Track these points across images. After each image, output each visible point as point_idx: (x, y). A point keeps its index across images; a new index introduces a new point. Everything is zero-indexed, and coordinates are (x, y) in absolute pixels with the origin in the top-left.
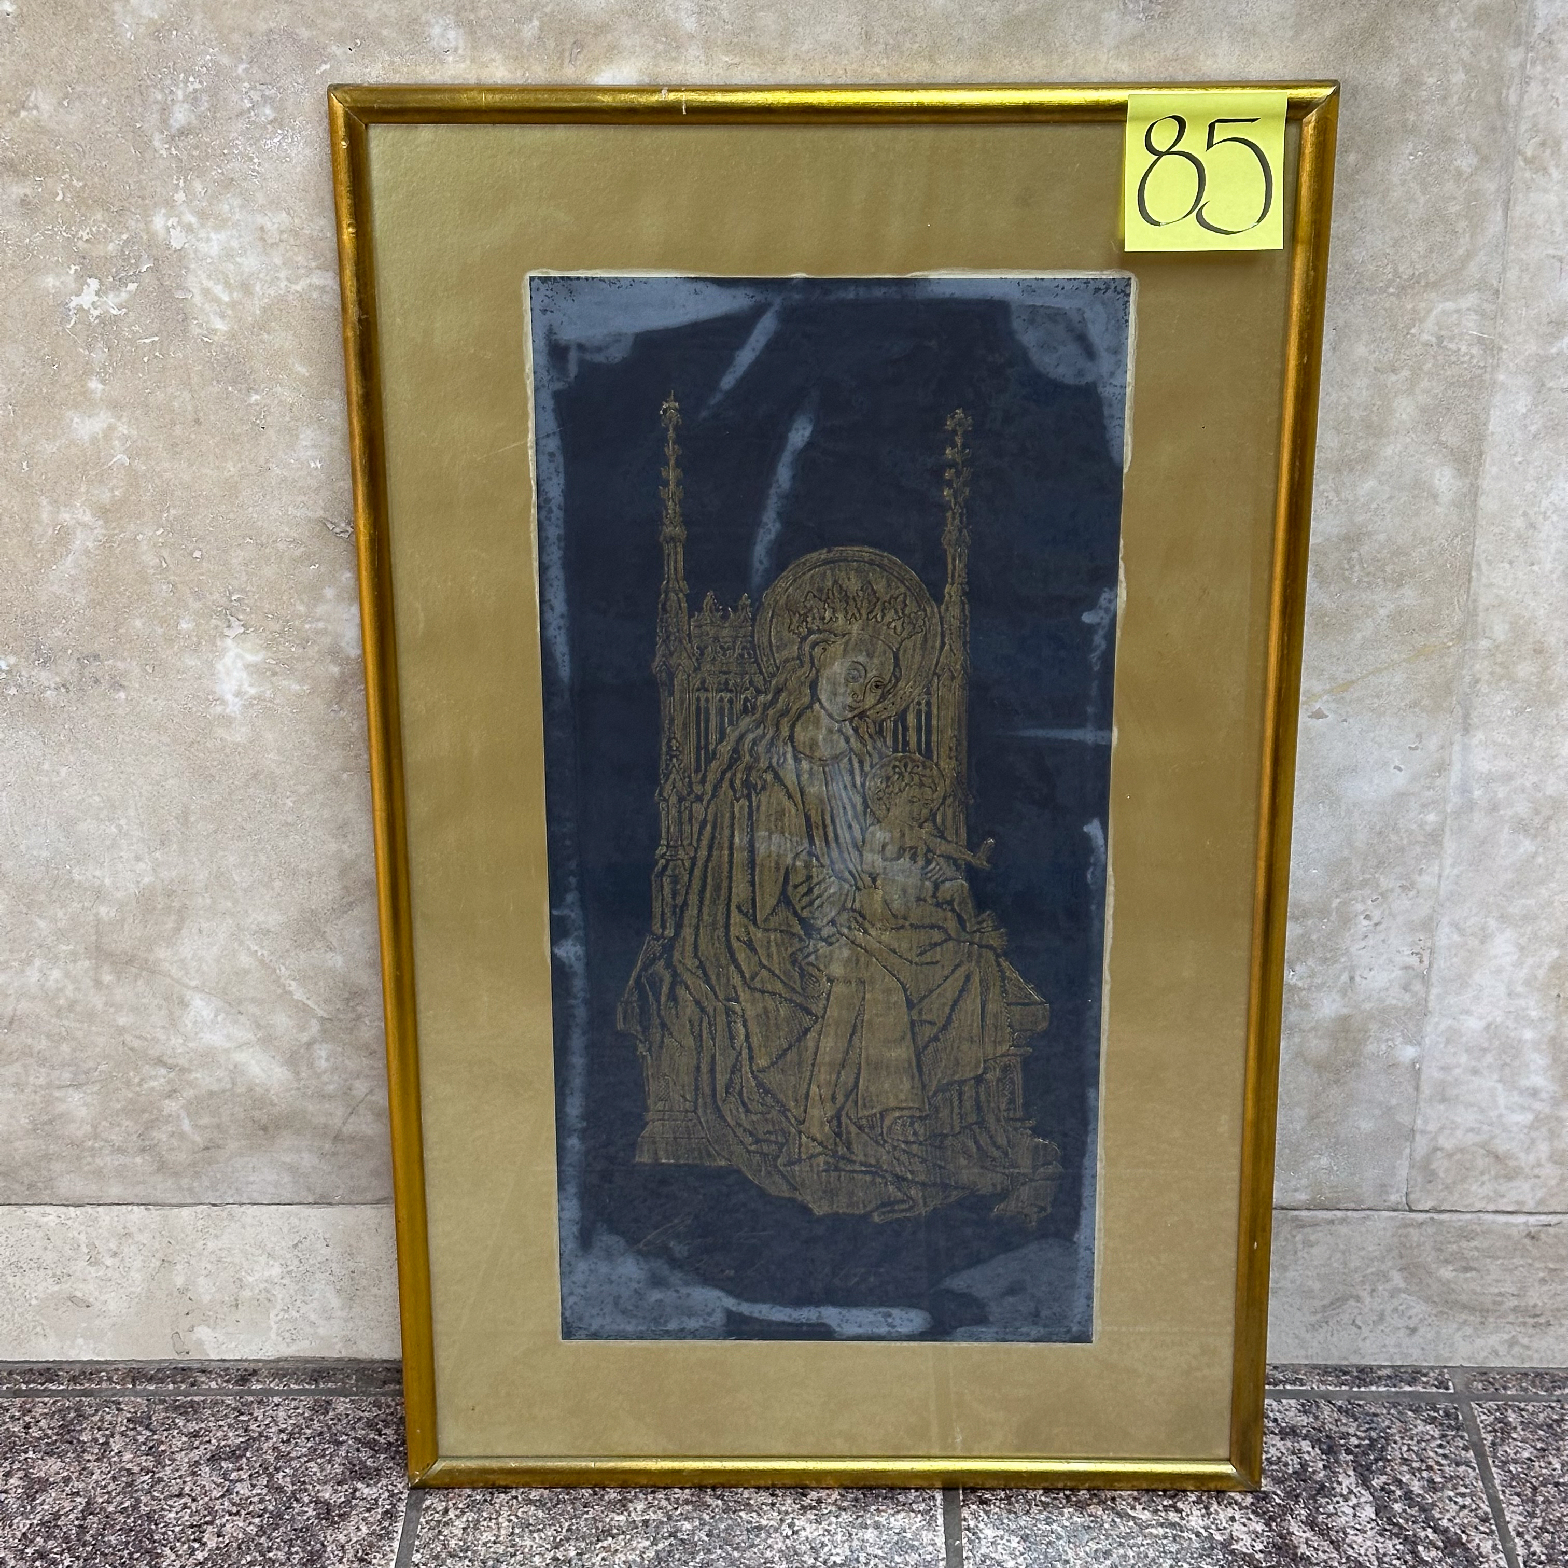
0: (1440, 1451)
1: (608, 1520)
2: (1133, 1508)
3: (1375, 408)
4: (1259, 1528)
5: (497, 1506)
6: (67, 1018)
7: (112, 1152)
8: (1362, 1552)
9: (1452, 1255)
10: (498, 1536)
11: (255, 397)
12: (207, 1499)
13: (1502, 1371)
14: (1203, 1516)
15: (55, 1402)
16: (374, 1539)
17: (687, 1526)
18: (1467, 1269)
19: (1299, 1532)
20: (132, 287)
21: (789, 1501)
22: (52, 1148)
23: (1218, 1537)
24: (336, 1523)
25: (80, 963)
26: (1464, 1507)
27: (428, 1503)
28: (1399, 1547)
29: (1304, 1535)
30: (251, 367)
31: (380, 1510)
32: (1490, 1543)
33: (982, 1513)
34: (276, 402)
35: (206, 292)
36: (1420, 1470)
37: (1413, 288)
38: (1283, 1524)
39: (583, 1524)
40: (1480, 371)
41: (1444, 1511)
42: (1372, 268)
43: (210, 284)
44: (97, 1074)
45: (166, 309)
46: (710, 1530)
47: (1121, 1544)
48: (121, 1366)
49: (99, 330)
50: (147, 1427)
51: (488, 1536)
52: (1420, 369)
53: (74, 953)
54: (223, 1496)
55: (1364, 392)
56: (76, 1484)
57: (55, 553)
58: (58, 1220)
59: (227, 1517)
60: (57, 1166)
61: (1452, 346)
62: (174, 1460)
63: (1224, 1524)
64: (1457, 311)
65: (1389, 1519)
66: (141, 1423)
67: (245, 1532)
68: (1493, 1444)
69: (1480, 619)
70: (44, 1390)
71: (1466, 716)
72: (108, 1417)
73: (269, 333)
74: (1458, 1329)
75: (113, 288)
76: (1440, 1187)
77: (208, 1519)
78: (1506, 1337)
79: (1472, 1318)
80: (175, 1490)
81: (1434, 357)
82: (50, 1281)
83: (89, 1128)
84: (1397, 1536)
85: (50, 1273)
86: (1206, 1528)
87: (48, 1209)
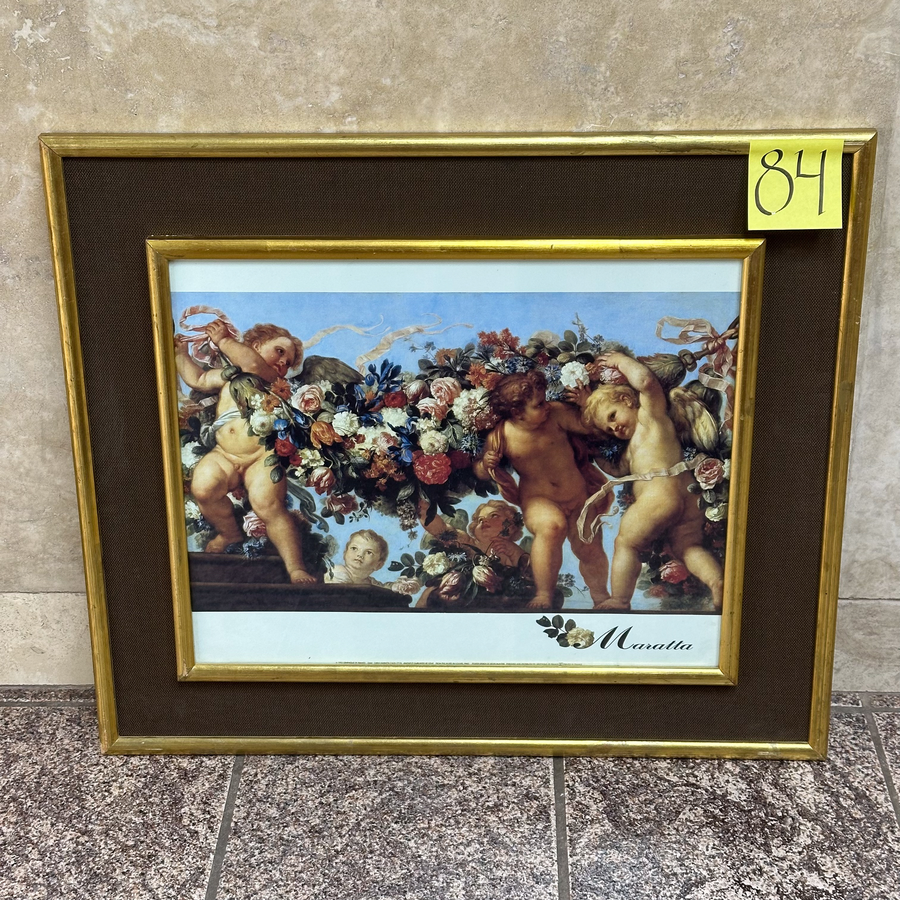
0: (854, 742)
1: (352, 780)
2: (668, 775)
3: (825, 101)
4: (744, 786)
5: (287, 772)
6: (26, 480)
7: (55, 561)
8: (806, 801)
9: (862, 625)
10: (287, 790)
11: (130, 95)
12: (113, 767)
13: (891, 695)
14: (710, 779)
15: (23, 709)
16: (213, 790)
17: (400, 784)
18: (871, 634)
19: (768, 790)
20: (53, 24)
21: (461, 770)
22: (19, 559)
23: (718, 792)
24: (190, 781)
25: (32, 447)
26: (868, 775)
27: (245, 770)
28: (828, 798)
29: (771, 791)
30: (127, 76)
31: (216, 774)
32: (883, 796)
33: (577, 778)
34: (143, 98)
35: (99, 28)
36: (841, 753)
37: (851, 24)
38: (758, 784)
39: (338, 782)
40: (892, 77)
41: (855, 777)
42: (824, 11)
43: (101, 23)
44: (44, 514)
45: (74, 39)
46: (414, 787)
47: (661, 796)
48: (63, 688)
49: (33, 52)
50: (78, 724)
51: (280, 790)
52: (854, 76)
53: (27, 441)
54: (123, 765)
55: (819, 91)
56: (35, 757)
57: (9, 193)
58: (23, 602)
59: (125, 777)
60: (22, 569)
61: (875, 61)
62: (94, 744)
63: (723, 785)
64: (878, 39)
65: (822, 781)
66: (74, 722)
67: (136, 786)
68: (886, 737)
69: (888, 235)
70: (17, 702)
71: (878, 296)
72: (55, 718)
73: (138, 54)
74: (865, 670)
75: (42, 25)
76: (856, 584)
77: (113, 778)
78: (894, 674)
79: (874, 663)
80: (94, 761)
81: (864, 68)
82: (20, 637)
83: (40, 547)
84: (827, 792)
85: (19, 632)
86: (711, 787)
87: (18, 595)
